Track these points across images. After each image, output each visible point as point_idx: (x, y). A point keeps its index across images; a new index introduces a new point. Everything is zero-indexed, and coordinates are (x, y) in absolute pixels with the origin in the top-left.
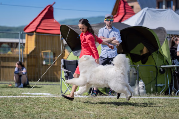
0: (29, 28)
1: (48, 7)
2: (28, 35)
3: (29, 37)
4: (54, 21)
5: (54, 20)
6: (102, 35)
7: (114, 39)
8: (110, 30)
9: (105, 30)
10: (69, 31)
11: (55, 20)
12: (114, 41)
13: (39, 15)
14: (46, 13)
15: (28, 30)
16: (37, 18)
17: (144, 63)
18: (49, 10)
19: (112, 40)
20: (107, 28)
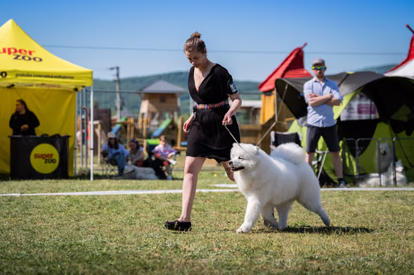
0: (267, 84)
1: (296, 52)
2: (265, 95)
3: (267, 97)
4: (305, 72)
5: (304, 70)
6: (310, 91)
7: (332, 97)
8: (323, 84)
9: (315, 84)
10: (286, 88)
11: (306, 70)
13: (282, 64)
14: (293, 61)
15: (265, 88)
16: (278, 69)
17: (409, 134)
20: (318, 80)
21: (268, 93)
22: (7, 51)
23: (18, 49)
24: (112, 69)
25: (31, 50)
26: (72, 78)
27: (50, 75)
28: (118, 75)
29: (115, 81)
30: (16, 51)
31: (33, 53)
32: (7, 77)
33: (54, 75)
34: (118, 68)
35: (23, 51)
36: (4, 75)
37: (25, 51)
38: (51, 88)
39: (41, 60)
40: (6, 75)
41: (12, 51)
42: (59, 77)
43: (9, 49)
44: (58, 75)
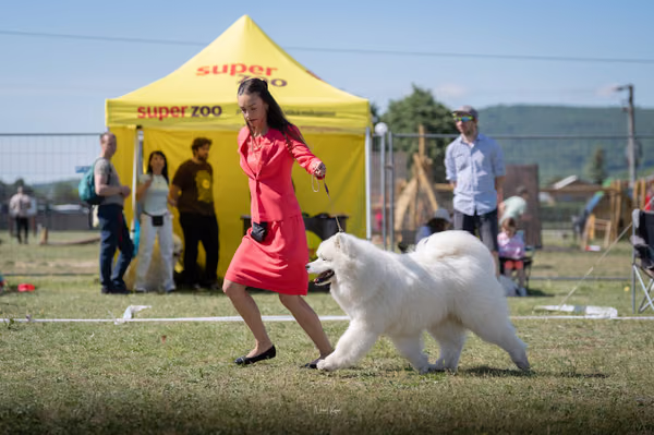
22: (229, 69)
23: (248, 66)
24: (620, 89)
25: (270, 66)
26: (332, 115)
27: (295, 110)
28: (631, 100)
29: (625, 110)
30: (244, 68)
31: (273, 72)
32: (223, 115)
33: (301, 110)
34: (631, 88)
35: (256, 70)
36: (217, 111)
37: (261, 69)
38: (326, 132)
39: (284, 84)
40: (220, 112)
41: (239, 68)
42: (311, 114)
43: (234, 67)
44: (308, 110)
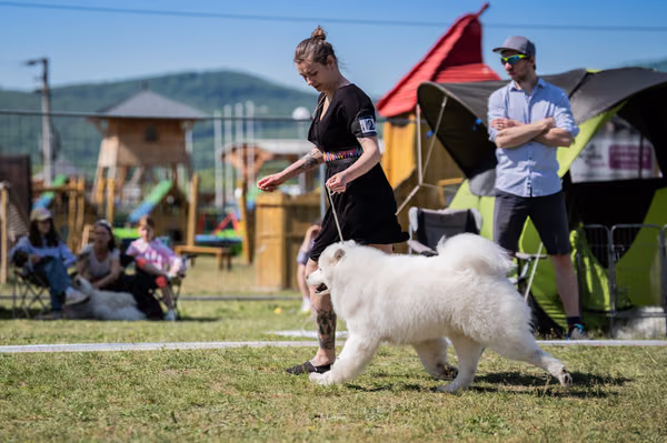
0: (395, 99)
1: (465, 23)
2: (393, 125)
3: (397, 131)
4: (485, 71)
5: (483, 67)
6: (502, 112)
7: (550, 126)
9: (512, 94)
10: (444, 105)
11: (489, 68)
12: (552, 131)
13: (432, 53)
14: (457, 45)
15: (391, 109)
18: (466, 31)
19: (545, 127)
21: (399, 120)
24: (32, 63)
28: (45, 78)
29: (39, 92)
34: (45, 62)
